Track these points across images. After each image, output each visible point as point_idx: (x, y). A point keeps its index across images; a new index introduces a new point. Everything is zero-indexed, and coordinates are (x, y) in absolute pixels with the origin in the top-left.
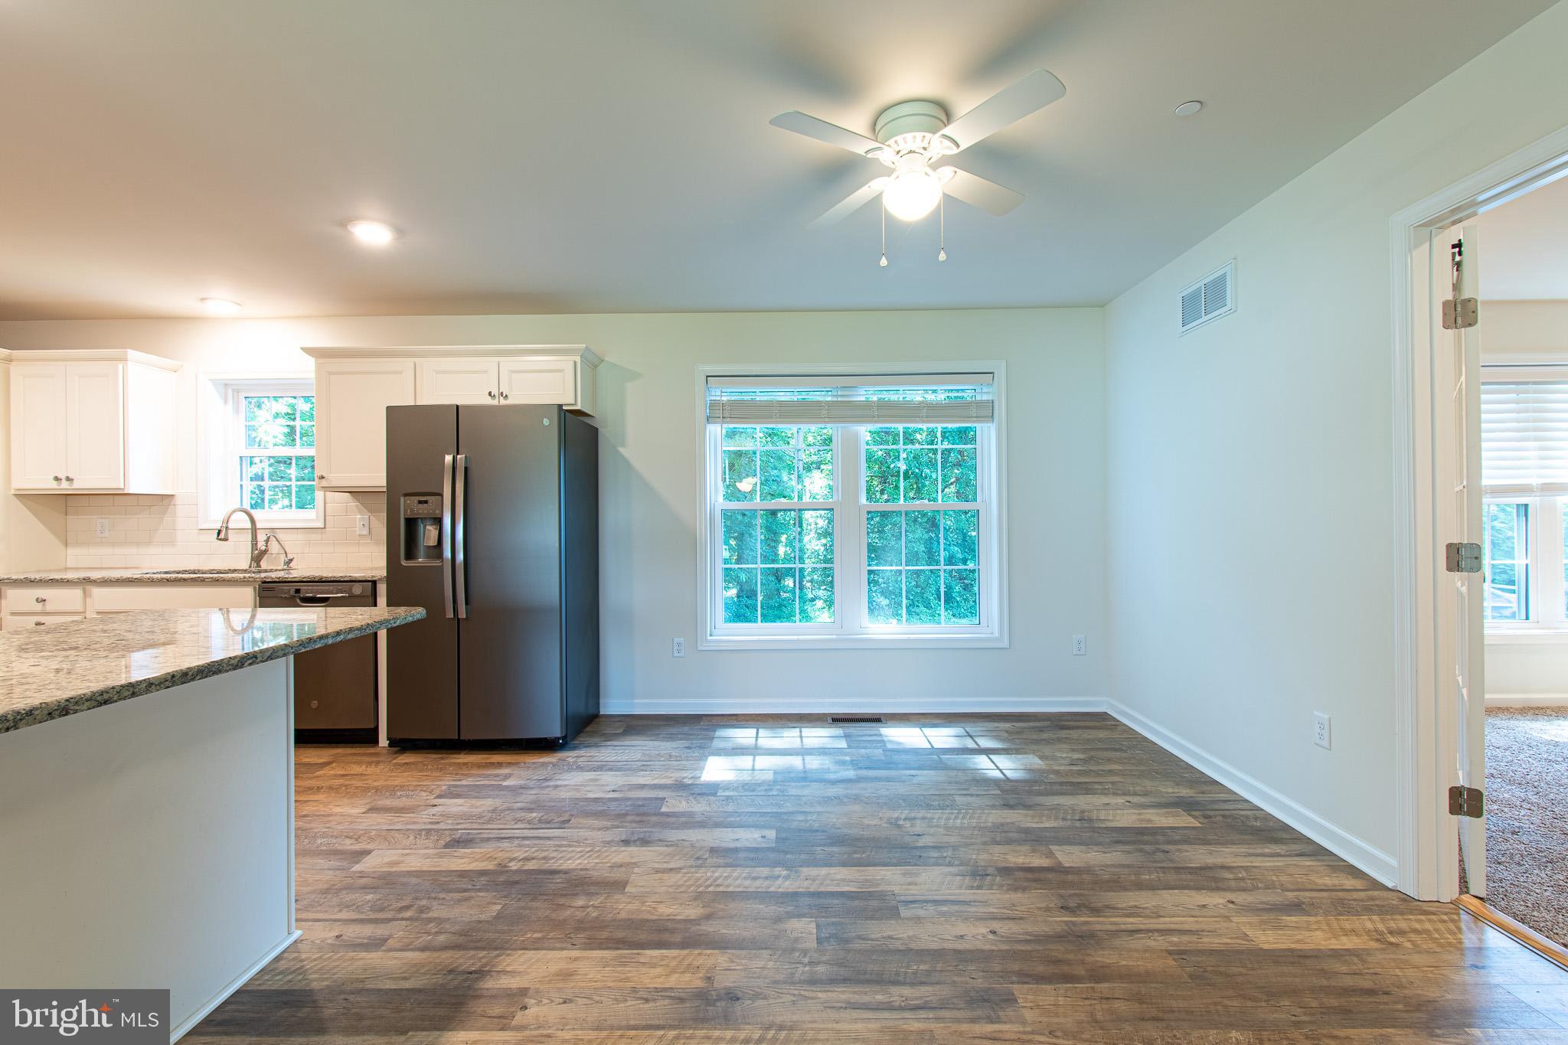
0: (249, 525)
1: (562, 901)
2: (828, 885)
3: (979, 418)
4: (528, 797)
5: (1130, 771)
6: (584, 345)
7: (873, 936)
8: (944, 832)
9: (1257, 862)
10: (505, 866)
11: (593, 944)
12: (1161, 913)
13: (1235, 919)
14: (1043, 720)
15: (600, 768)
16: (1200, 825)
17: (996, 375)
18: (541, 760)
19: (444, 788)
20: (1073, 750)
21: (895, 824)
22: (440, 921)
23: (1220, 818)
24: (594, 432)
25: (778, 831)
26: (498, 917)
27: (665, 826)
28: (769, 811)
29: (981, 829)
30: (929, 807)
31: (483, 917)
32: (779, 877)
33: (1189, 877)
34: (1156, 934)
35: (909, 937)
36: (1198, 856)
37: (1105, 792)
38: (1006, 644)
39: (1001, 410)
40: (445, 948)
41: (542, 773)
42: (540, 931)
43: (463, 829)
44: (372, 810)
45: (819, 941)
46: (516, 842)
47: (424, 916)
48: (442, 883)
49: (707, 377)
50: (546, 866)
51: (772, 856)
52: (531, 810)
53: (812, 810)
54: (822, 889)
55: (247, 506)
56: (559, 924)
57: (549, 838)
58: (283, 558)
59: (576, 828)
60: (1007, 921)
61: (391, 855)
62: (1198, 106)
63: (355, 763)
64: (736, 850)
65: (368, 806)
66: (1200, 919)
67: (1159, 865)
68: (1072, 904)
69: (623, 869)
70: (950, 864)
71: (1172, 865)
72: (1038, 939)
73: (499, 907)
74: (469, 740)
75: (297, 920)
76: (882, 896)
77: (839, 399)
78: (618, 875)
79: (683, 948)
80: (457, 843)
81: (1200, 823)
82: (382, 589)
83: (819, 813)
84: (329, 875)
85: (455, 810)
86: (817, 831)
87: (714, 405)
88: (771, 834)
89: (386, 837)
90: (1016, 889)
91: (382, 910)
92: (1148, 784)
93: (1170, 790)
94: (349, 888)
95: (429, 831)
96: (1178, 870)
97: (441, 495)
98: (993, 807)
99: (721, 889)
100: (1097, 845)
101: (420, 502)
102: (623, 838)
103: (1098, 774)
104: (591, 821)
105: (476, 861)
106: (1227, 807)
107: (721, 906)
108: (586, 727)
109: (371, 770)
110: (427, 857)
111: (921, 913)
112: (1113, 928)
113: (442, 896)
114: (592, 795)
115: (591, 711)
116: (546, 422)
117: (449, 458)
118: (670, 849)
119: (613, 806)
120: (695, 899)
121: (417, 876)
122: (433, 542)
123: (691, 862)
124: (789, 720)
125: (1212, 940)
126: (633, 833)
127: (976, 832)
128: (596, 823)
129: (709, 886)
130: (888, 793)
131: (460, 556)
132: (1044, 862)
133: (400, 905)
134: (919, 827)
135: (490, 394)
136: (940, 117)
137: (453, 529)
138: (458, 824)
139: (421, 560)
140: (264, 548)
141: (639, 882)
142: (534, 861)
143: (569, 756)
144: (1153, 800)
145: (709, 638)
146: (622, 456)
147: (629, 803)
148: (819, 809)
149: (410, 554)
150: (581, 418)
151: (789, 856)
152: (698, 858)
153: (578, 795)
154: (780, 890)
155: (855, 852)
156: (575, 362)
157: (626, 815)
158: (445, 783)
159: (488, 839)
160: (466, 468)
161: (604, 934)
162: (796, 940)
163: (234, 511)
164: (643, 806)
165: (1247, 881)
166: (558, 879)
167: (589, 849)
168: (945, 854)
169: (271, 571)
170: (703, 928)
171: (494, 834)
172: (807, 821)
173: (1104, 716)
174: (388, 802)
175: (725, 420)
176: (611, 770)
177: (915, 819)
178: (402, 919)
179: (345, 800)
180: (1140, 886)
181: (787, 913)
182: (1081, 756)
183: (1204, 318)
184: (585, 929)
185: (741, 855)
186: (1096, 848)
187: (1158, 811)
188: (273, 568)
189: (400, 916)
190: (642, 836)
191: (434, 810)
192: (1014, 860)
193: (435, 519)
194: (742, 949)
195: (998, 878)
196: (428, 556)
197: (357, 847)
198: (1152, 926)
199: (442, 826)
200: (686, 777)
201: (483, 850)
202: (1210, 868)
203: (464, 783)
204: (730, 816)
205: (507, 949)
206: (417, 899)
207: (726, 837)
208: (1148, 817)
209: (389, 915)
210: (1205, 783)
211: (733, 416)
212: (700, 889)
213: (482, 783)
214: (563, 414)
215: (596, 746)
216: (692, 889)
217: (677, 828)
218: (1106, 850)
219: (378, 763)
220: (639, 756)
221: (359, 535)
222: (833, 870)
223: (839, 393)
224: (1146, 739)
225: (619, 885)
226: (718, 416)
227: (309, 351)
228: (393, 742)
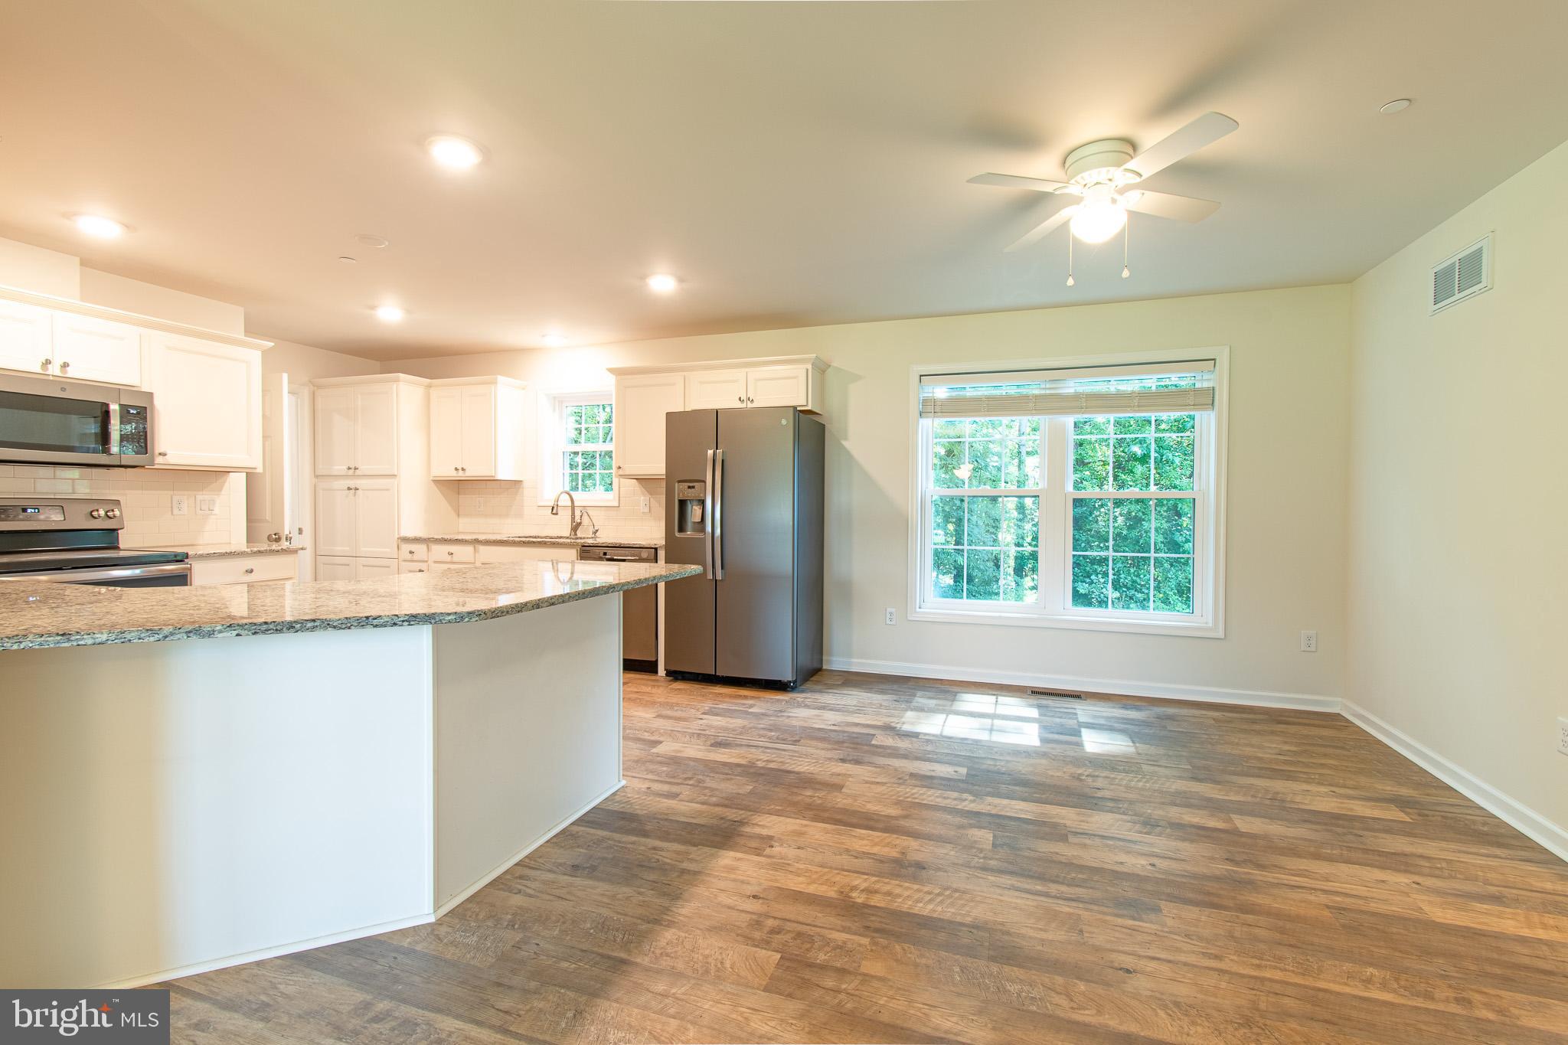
0: (570, 504)
1: (795, 790)
2: (1007, 811)
3: (1197, 406)
4: (765, 722)
5: (1347, 767)
6: (815, 355)
7: (1040, 850)
8: (1124, 790)
9: (1464, 858)
10: (754, 764)
11: (817, 819)
12: (1332, 879)
13: (1415, 896)
14: (1260, 714)
15: (823, 708)
16: (1411, 821)
17: (1217, 361)
18: (777, 697)
19: (707, 708)
20: (1286, 743)
21: (1078, 778)
22: (712, 790)
23: (1439, 819)
24: (822, 427)
25: (969, 768)
26: (751, 793)
27: (874, 754)
28: (963, 754)
29: (1161, 792)
30: (1113, 769)
31: (741, 791)
32: (966, 800)
33: (1377, 858)
34: (1319, 892)
35: (1073, 855)
36: (1399, 844)
37: (1307, 781)
38: (1221, 634)
39: (1222, 397)
40: (717, 805)
41: (778, 707)
42: (781, 806)
43: (722, 736)
44: (659, 716)
45: (994, 845)
46: (761, 750)
47: (701, 785)
48: (713, 767)
49: (921, 376)
50: (783, 768)
51: (962, 785)
52: (771, 730)
53: (1001, 758)
54: (1003, 813)
55: (567, 489)
56: (795, 804)
57: (784, 750)
58: (591, 529)
59: (804, 746)
60: (1168, 860)
61: (676, 746)
62: (1406, 103)
63: (643, 685)
64: (932, 778)
65: (656, 714)
66: (1374, 890)
67: (1345, 844)
68: (1238, 858)
69: (840, 777)
70: (1124, 813)
71: (1360, 847)
72: (1195, 876)
73: (751, 787)
74: (723, 676)
75: (623, 775)
76: (1055, 825)
77: (1048, 392)
78: (836, 780)
79: (884, 832)
80: (718, 744)
81: (1411, 819)
82: (662, 554)
83: (1008, 761)
84: (637, 753)
85: (716, 723)
86: (1003, 774)
87: (925, 401)
88: (963, 771)
89: (671, 734)
90: (1184, 840)
91: (674, 777)
92: (1363, 780)
93: (1389, 788)
94: (651, 761)
95: (699, 735)
96: (1366, 851)
97: (704, 482)
98: (1180, 778)
99: (917, 801)
100: (1281, 820)
101: (689, 487)
102: (841, 757)
103: (1306, 765)
104: (814, 743)
105: (734, 757)
106: (1455, 811)
107: (916, 811)
108: (812, 676)
109: (654, 690)
110: (700, 750)
111: (1088, 842)
112: (1276, 881)
113: (712, 775)
114: (817, 726)
115: (816, 665)
116: (784, 422)
117: (710, 452)
118: (878, 769)
119: (833, 735)
120: (896, 804)
121: (694, 761)
122: (698, 519)
123: (893, 780)
124: (989, 688)
125: (1379, 907)
126: (848, 755)
127: (1156, 794)
128: (820, 745)
129: (908, 797)
130: (1076, 754)
131: (718, 532)
132: (1220, 825)
133: (685, 776)
134: (1099, 783)
135: (740, 398)
136: (1126, 151)
137: (713, 509)
138: (719, 733)
139: (689, 533)
140: (579, 521)
141: (851, 787)
142: (774, 763)
143: (798, 697)
144: (1363, 794)
145: (918, 610)
146: (845, 448)
147: (845, 735)
148: (1009, 758)
149: (681, 529)
150: (811, 416)
151: (976, 787)
152: (900, 779)
153: (806, 725)
154: (966, 809)
155: (1035, 793)
156: (807, 370)
157: (843, 742)
158: (707, 705)
159: (741, 745)
160: (723, 460)
161: (826, 815)
162: (975, 842)
163: (562, 493)
164: (857, 738)
165: (1444, 870)
166: (792, 776)
167: (814, 761)
168: (1121, 806)
169: (584, 538)
170: (902, 823)
171: (744, 742)
172: (996, 766)
173: (1337, 717)
174: (669, 713)
175: (936, 414)
176: (831, 710)
177: (1097, 776)
178: (687, 785)
179: (640, 708)
180: (1317, 856)
181: (970, 824)
182: (1294, 749)
183: (1458, 296)
184: (812, 810)
185: (935, 781)
186: (1280, 823)
187: (1364, 803)
188: (585, 535)
189: (686, 782)
190: (855, 758)
191: (701, 722)
192: (1189, 819)
193: (699, 500)
194: (930, 840)
195: (1168, 830)
196: (694, 530)
197: (653, 738)
198: (1318, 887)
199: (707, 732)
200: (893, 721)
201: (737, 751)
202: (1406, 855)
203: (720, 706)
204: (929, 754)
205: (758, 812)
206: (695, 774)
207: (924, 768)
208: (1351, 806)
209: (679, 781)
210: (1436, 788)
211: (943, 411)
212: (901, 798)
213: (733, 708)
214: (797, 415)
215: (820, 692)
216: (894, 797)
217: (883, 756)
218: (1289, 825)
219: (658, 686)
220: (855, 703)
221: (643, 513)
222: (1014, 802)
223: (1048, 386)
224: (1379, 742)
225: (839, 787)
226: (930, 411)
227: (611, 370)
228: (669, 673)
